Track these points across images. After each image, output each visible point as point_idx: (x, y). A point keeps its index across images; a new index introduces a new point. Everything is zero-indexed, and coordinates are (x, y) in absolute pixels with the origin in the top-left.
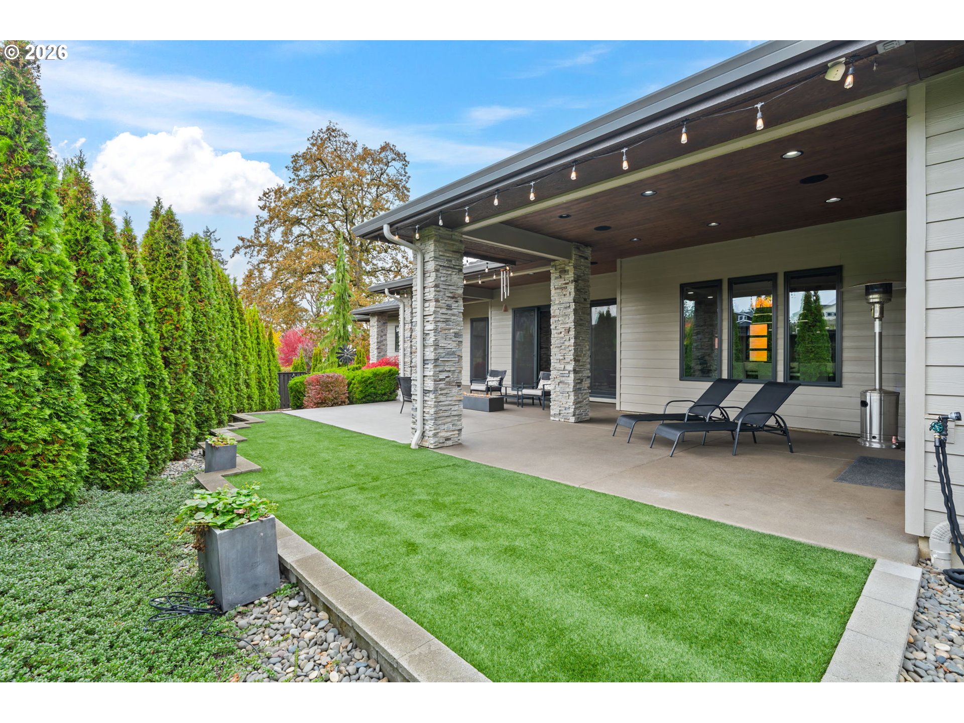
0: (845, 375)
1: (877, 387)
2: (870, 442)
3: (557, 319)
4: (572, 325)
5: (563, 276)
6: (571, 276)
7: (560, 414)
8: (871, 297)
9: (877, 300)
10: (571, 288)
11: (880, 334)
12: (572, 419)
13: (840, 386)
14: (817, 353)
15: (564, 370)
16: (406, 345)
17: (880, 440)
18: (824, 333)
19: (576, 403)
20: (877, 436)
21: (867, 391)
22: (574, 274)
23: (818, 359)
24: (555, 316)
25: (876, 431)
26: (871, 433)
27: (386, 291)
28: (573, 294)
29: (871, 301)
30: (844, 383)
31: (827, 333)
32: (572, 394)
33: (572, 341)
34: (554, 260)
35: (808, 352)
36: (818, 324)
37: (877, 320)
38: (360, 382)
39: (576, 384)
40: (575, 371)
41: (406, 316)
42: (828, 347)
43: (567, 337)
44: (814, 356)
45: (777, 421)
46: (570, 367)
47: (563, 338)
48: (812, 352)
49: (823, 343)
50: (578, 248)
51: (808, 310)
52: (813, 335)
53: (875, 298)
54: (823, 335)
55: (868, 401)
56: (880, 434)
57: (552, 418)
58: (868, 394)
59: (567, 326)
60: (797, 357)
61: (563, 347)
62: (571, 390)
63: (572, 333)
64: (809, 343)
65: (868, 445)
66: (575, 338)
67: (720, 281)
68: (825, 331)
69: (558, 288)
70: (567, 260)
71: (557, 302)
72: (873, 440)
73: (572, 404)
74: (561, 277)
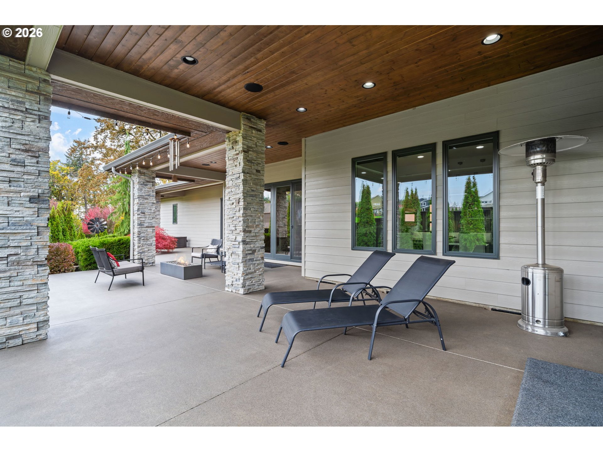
0: (502, 247)
1: (540, 262)
2: (533, 326)
3: (230, 190)
4: (241, 196)
5: (234, 147)
6: (240, 147)
7: (232, 285)
8: (532, 158)
9: (539, 161)
10: (241, 157)
11: (543, 200)
12: (242, 291)
13: (498, 257)
14: (475, 225)
15: (235, 241)
16: (134, 218)
17: (544, 325)
18: (480, 209)
19: (245, 274)
20: (541, 320)
21: (528, 266)
22: (243, 144)
23: (476, 229)
24: (229, 188)
25: (539, 315)
26: (533, 316)
27: (113, 169)
28: (242, 164)
29: (533, 162)
30: (501, 254)
31: (482, 210)
32: (241, 265)
33: (242, 212)
34: (228, 132)
35: (468, 223)
36: (476, 203)
37: (539, 184)
38: (84, 251)
39: (245, 255)
40: (244, 242)
41: (135, 192)
42: (483, 220)
43: (237, 208)
44: (473, 227)
45: (427, 308)
46: (240, 238)
47: (234, 209)
48: (472, 224)
49: (479, 217)
50: (248, 119)
51: (468, 193)
52: (472, 211)
53: (537, 158)
54: (479, 211)
55: (530, 278)
56: (544, 319)
57: (226, 289)
58: (530, 270)
59: (238, 196)
60: (461, 227)
61: (235, 218)
62: (241, 261)
63: (242, 203)
64: (469, 217)
65: (530, 331)
66: (244, 209)
67: (385, 154)
68: (481, 208)
69: (231, 160)
70: (237, 130)
71: (230, 173)
72: (536, 325)
73: (240, 275)
74: (233, 148)
